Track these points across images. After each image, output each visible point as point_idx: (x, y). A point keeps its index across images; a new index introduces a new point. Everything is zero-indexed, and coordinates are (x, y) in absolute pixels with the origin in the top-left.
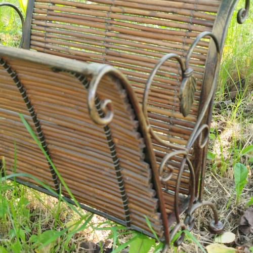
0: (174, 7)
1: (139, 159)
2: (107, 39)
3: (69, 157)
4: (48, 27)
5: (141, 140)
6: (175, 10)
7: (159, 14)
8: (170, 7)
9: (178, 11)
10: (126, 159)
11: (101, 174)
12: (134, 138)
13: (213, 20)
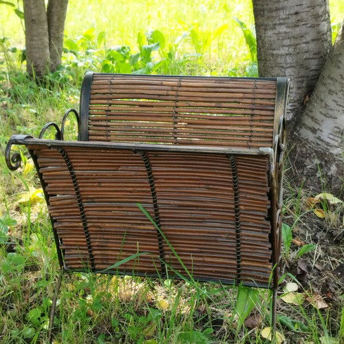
0: (236, 98)
1: (262, 218)
2: (175, 130)
3: (183, 233)
4: (108, 126)
5: (269, 202)
6: (238, 100)
7: (223, 105)
8: (232, 98)
9: (240, 100)
10: (248, 222)
11: (217, 241)
12: (265, 201)
13: (274, 106)
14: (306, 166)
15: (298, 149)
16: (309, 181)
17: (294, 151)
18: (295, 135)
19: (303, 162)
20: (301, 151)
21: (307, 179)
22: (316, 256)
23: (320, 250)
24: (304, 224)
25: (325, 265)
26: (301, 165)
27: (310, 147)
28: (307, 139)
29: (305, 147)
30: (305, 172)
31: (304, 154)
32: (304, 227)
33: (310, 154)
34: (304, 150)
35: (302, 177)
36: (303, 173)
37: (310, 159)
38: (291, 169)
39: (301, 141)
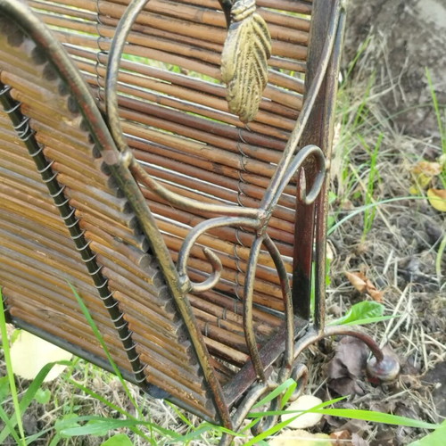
14: (425, 85)
15: (411, 47)
16: (430, 119)
17: (403, 50)
18: (407, 14)
19: (418, 77)
20: (418, 52)
21: (426, 116)
22: (395, 322)
23: (409, 307)
24: (393, 230)
25: (409, 351)
26: (413, 83)
27: (437, 42)
28: (433, 24)
29: (425, 41)
30: (423, 99)
31: (422, 59)
32: (390, 236)
33: (436, 59)
34: (424, 48)
35: (414, 111)
36: (416, 102)
37: (435, 71)
38: (391, 93)
39: (419, 28)
